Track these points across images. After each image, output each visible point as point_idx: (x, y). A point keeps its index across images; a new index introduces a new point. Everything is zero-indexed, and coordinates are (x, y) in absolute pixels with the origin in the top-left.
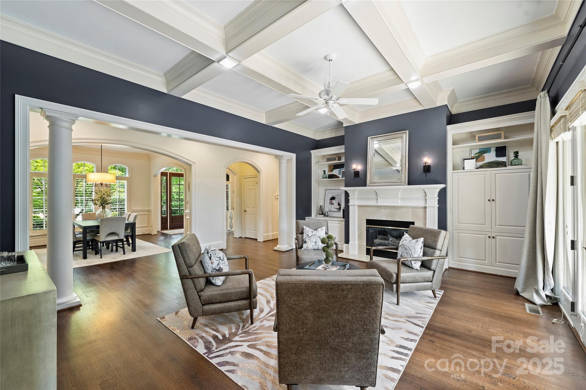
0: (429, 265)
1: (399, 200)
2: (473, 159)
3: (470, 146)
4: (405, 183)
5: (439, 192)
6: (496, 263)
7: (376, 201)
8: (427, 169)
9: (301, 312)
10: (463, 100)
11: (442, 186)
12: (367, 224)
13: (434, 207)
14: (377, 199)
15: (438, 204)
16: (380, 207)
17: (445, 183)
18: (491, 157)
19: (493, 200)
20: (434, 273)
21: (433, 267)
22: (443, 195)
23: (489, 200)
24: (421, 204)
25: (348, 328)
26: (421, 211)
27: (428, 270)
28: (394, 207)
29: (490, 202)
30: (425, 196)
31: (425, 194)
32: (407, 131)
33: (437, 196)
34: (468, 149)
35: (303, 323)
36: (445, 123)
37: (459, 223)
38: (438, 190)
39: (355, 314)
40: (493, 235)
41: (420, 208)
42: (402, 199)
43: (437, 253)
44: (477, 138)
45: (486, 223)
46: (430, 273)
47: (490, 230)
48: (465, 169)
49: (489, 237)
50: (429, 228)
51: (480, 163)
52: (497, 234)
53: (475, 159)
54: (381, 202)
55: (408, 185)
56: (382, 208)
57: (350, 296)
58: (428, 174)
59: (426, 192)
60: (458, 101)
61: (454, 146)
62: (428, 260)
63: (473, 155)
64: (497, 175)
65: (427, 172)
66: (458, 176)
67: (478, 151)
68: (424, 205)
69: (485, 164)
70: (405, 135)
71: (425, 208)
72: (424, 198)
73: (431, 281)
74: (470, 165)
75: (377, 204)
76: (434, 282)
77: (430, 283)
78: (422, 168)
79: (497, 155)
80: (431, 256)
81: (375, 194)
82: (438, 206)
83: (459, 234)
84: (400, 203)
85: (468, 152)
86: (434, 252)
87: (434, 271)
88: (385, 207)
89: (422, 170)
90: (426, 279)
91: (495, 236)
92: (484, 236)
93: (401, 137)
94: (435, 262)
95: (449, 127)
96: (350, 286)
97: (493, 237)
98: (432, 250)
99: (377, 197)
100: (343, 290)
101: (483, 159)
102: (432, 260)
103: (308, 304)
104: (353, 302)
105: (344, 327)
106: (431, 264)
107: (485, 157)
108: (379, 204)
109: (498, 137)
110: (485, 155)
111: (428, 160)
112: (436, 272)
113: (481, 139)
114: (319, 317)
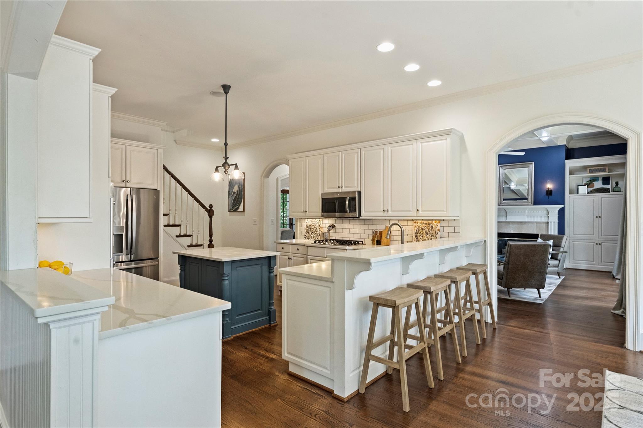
0: (556, 257)
1: (526, 217)
2: (586, 185)
3: (583, 176)
4: (531, 204)
5: (559, 211)
6: (601, 262)
7: (505, 218)
8: (549, 192)
9: (519, 256)
10: (578, 138)
11: (562, 206)
12: (498, 237)
13: (555, 222)
14: (507, 216)
15: (558, 220)
16: (509, 222)
17: (563, 203)
18: (598, 184)
19: (600, 217)
20: (559, 262)
21: (559, 258)
22: (561, 213)
23: (597, 217)
24: (545, 220)
25: (536, 262)
26: (544, 225)
27: (555, 260)
28: (521, 223)
29: (597, 219)
30: (547, 214)
31: (547, 212)
32: (533, 163)
33: (557, 214)
34: (582, 178)
35: (519, 261)
36: (564, 158)
37: (574, 234)
38: (558, 209)
39: (540, 257)
40: (600, 242)
41: (543, 223)
42: (528, 216)
43: (562, 249)
44: (588, 170)
45: (595, 234)
46: (556, 262)
47: (597, 239)
48: (579, 193)
49: (597, 244)
50: (553, 234)
51: (590, 189)
52: (603, 242)
53: (587, 186)
54: (510, 219)
55: (534, 205)
56: (511, 223)
57: (538, 250)
58: (550, 197)
59: (548, 211)
60: (574, 139)
61: (570, 176)
62: (556, 253)
63: (585, 183)
64: (603, 199)
65: (549, 195)
66: (574, 199)
67: (589, 179)
68: (546, 221)
69: (595, 189)
70: (531, 166)
71: (548, 223)
72: (547, 215)
73: (558, 267)
74: (583, 190)
75: (506, 219)
76: (559, 267)
77: (557, 268)
78: (545, 191)
79: (604, 184)
80: (558, 251)
81: (504, 212)
82: (558, 221)
83: (574, 242)
84: (526, 220)
85: (582, 180)
86: (560, 249)
87: (560, 261)
88: (513, 223)
89: (545, 194)
90: (555, 265)
91: (601, 243)
92: (593, 243)
93: (528, 167)
94: (560, 255)
95: (567, 161)
96: (538, 246)
97: (600, 244)
98: (558, 248)
99: (507, 214)
100: (536, 247)
101: (593, 187)
102: (558, 253)
103: (522, 253)
104: (539, 252)
105: (535, 262)
106: (557, 256)
107: (595, 184)
108: (508, 220)
109: (604, 170)
110: (595, 183)
111: (549, 186)
112: (561, 262)
113: (591, 171)
114: (525, 258)
